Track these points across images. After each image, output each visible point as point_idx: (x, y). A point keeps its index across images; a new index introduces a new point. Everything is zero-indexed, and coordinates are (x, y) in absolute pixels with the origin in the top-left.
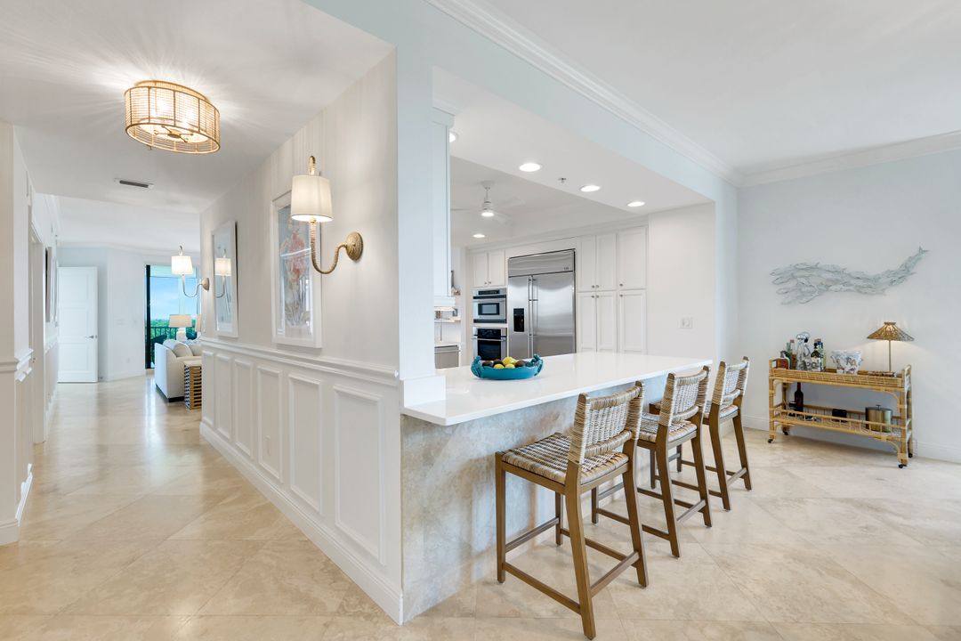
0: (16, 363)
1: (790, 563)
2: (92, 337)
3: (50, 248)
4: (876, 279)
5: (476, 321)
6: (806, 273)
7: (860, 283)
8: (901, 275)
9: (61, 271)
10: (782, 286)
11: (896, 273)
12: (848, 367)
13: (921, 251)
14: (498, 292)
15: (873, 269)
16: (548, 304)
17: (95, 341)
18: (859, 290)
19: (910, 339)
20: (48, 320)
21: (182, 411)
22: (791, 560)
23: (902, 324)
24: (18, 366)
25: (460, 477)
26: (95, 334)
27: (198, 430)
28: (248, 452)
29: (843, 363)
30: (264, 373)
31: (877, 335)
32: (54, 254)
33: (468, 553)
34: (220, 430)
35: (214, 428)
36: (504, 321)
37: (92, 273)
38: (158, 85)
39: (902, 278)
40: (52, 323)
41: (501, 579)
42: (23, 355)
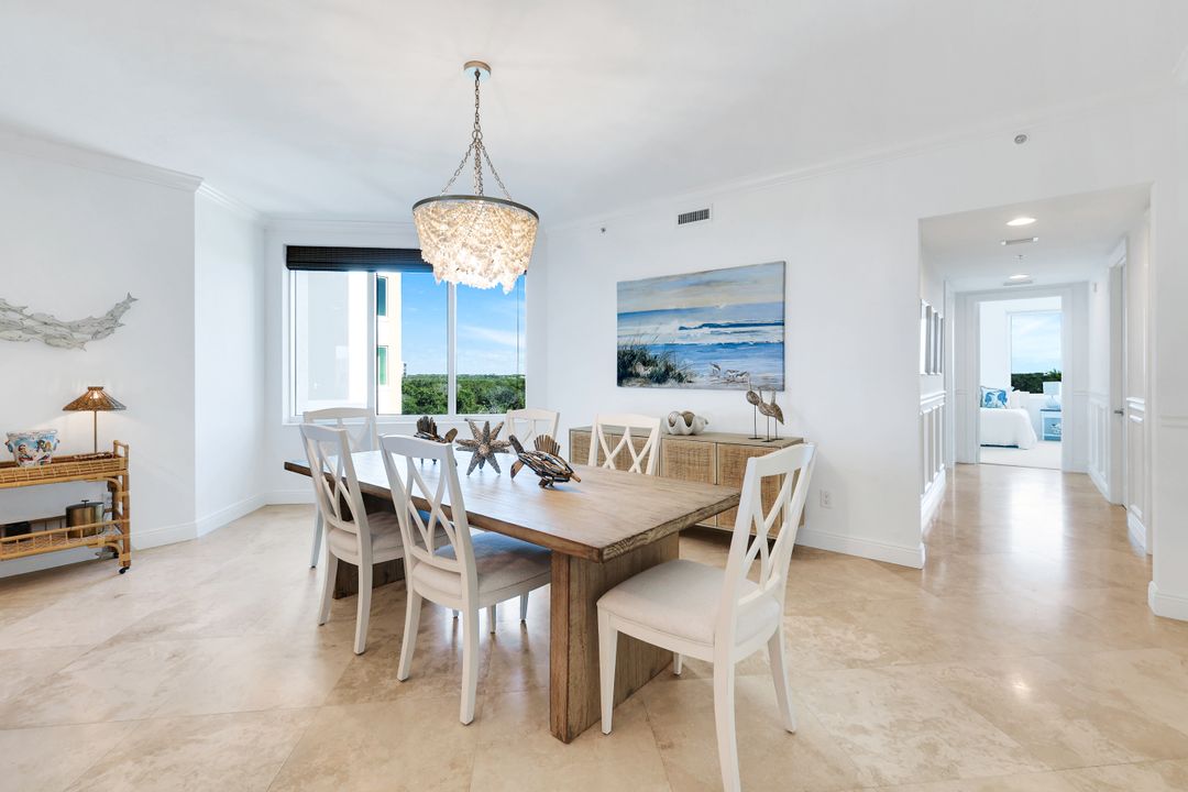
1: (152, 763)
4: (74, 327)
7: (50, 331)
8: (107, 325)
11: (100, 323)
12: (41, 454)
13: (130, 299)
22: (149, 758)
23: (112, 389)
29: (30, 450)
31: (79, 405)
39: (111, 329)
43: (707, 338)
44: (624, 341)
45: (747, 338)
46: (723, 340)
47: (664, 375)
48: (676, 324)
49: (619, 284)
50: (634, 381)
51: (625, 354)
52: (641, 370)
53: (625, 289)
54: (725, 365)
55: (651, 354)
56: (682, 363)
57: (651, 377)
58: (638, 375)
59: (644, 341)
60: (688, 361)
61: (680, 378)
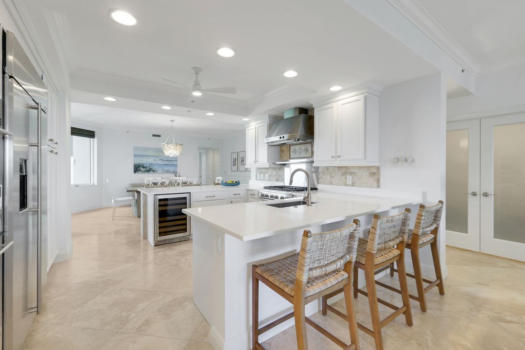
43: (161, 162)
44: (136, 162)
45: (170, 163)
46: (165, 163)
47: (149, 170)
48: (152, 159)
49: (134, 147)
50: (139, 172)
51: (137, 165)
52: (142, 169)
53: (135, 149)
54: (165, 168)
55: (146, 166)
56: (154, 168)
57: (145, 171)
58: (141, 170)
59: (143, 162)
60: (156, 168)
61: (154, 171)
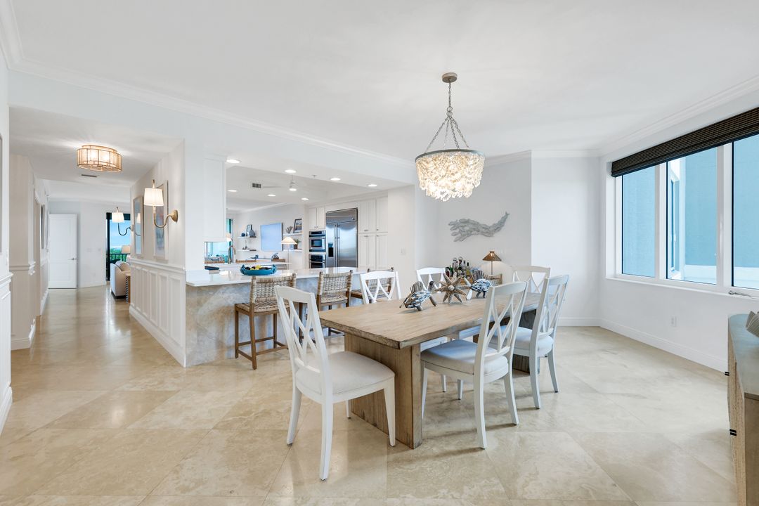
0: (29, 266)
2: (73, 259)
3: (44, 206)
4: (490, 229)
5: (310, 251)
6: (464, 225)
8: (499, 226)
9: (51, 216)
10: (454, 231)
11: (497, 226)
14: (321, 232)
15: (490, 224)
16: (345, 240)
17: (75, 261)
18: (483, 234)
19: (500, 260)
20: (43, 248)
21: (123, 303)
23: (497, 253)
24: (30, 268)
25: (218, 313)
26: (75, 257)
27: (128, 311)
28: (146, 316)
30: (152, 274)
31: (487, 258)
32: (46, 208)
33: (220, 345)
34: (138, 308)
35: (135, 308)
36: (324, 251)
37: (73, 219)
38: (92, 147)
39: (499, 228)
40: (44, 250)
41: (237, 356)
42: (32, 264)
